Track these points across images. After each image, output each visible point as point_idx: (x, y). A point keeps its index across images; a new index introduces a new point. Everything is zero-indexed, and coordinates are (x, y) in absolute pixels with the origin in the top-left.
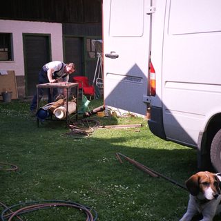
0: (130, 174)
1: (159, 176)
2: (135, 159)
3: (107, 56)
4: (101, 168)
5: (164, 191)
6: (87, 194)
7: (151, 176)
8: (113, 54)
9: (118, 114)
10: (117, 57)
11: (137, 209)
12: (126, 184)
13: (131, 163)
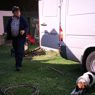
0: (53, 74)
1: (65, 74)
2: (54, 68)
3: (42, 25)
4: (40, 72)
5: (67, 80)
6: (35, 82)
7: (61, 74)
8: (44, 24)
9: (46, 50)
10: (46, 25)
11: (56, 87)
12: (51, 78)
13: (53, 70)
